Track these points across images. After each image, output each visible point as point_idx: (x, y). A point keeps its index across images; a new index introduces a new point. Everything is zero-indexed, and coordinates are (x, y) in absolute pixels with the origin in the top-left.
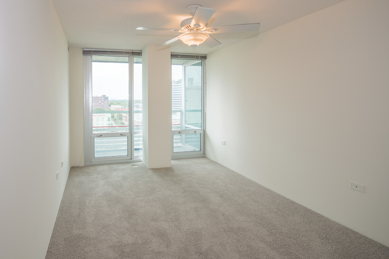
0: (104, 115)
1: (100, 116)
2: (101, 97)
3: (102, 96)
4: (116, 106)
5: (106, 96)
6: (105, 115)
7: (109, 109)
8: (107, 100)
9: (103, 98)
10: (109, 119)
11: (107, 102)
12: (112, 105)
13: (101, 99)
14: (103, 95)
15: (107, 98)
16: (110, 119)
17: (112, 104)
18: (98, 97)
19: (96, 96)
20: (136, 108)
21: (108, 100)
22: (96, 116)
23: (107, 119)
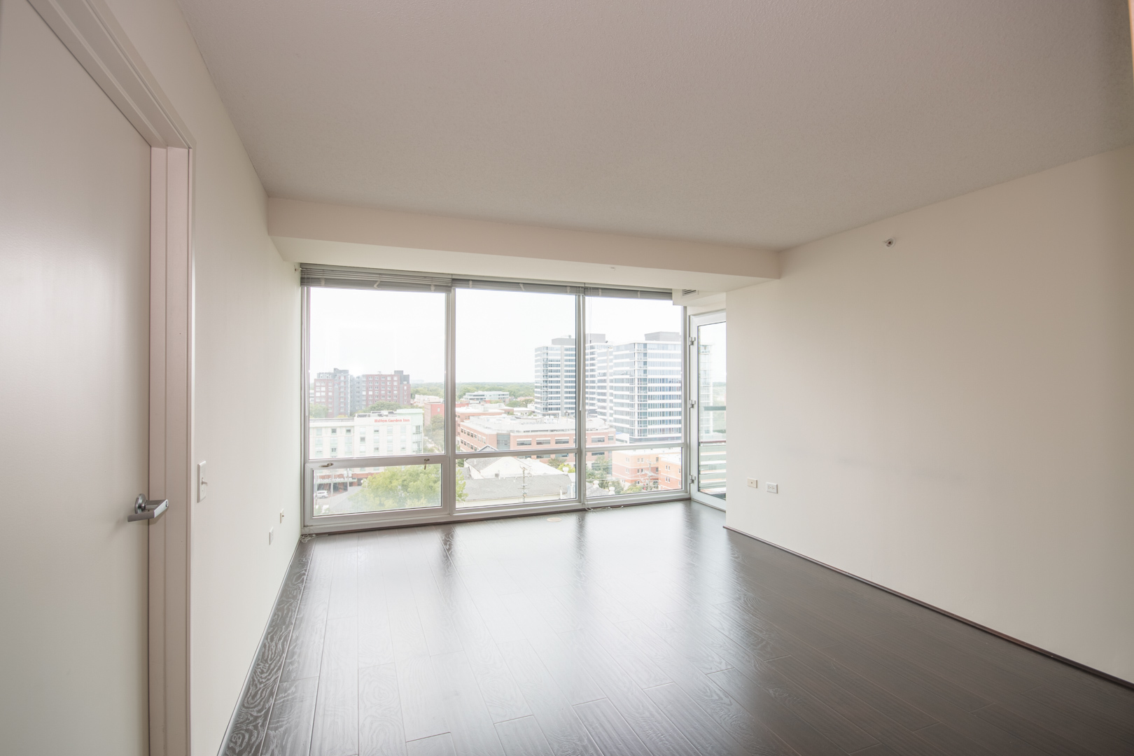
0: (405, 420)
1: (397, 421)
2: (392, 376)
3: (393, 373)
4: (428, 397)
5: (404, 374)
6: (408, 420)
7: (411, 404)
8: (405, 383)
9: (395, 378)
10: (418, 427)
11: (405, 388)
12: (417, 396)
13: (392, 381)
14: (395, 371)
15: (407, 378)
16: (422, 429)
17: (417, 392)
18: (386, 376)
19: (380, 372)
20: (478, 402)
21: (408, 382)
22: (386, 421)
23: (414, 429)
